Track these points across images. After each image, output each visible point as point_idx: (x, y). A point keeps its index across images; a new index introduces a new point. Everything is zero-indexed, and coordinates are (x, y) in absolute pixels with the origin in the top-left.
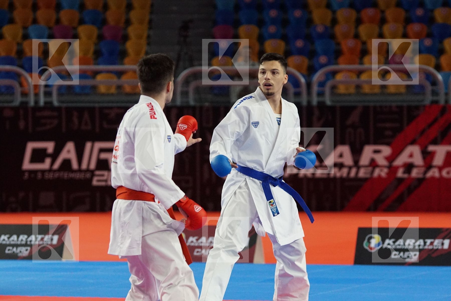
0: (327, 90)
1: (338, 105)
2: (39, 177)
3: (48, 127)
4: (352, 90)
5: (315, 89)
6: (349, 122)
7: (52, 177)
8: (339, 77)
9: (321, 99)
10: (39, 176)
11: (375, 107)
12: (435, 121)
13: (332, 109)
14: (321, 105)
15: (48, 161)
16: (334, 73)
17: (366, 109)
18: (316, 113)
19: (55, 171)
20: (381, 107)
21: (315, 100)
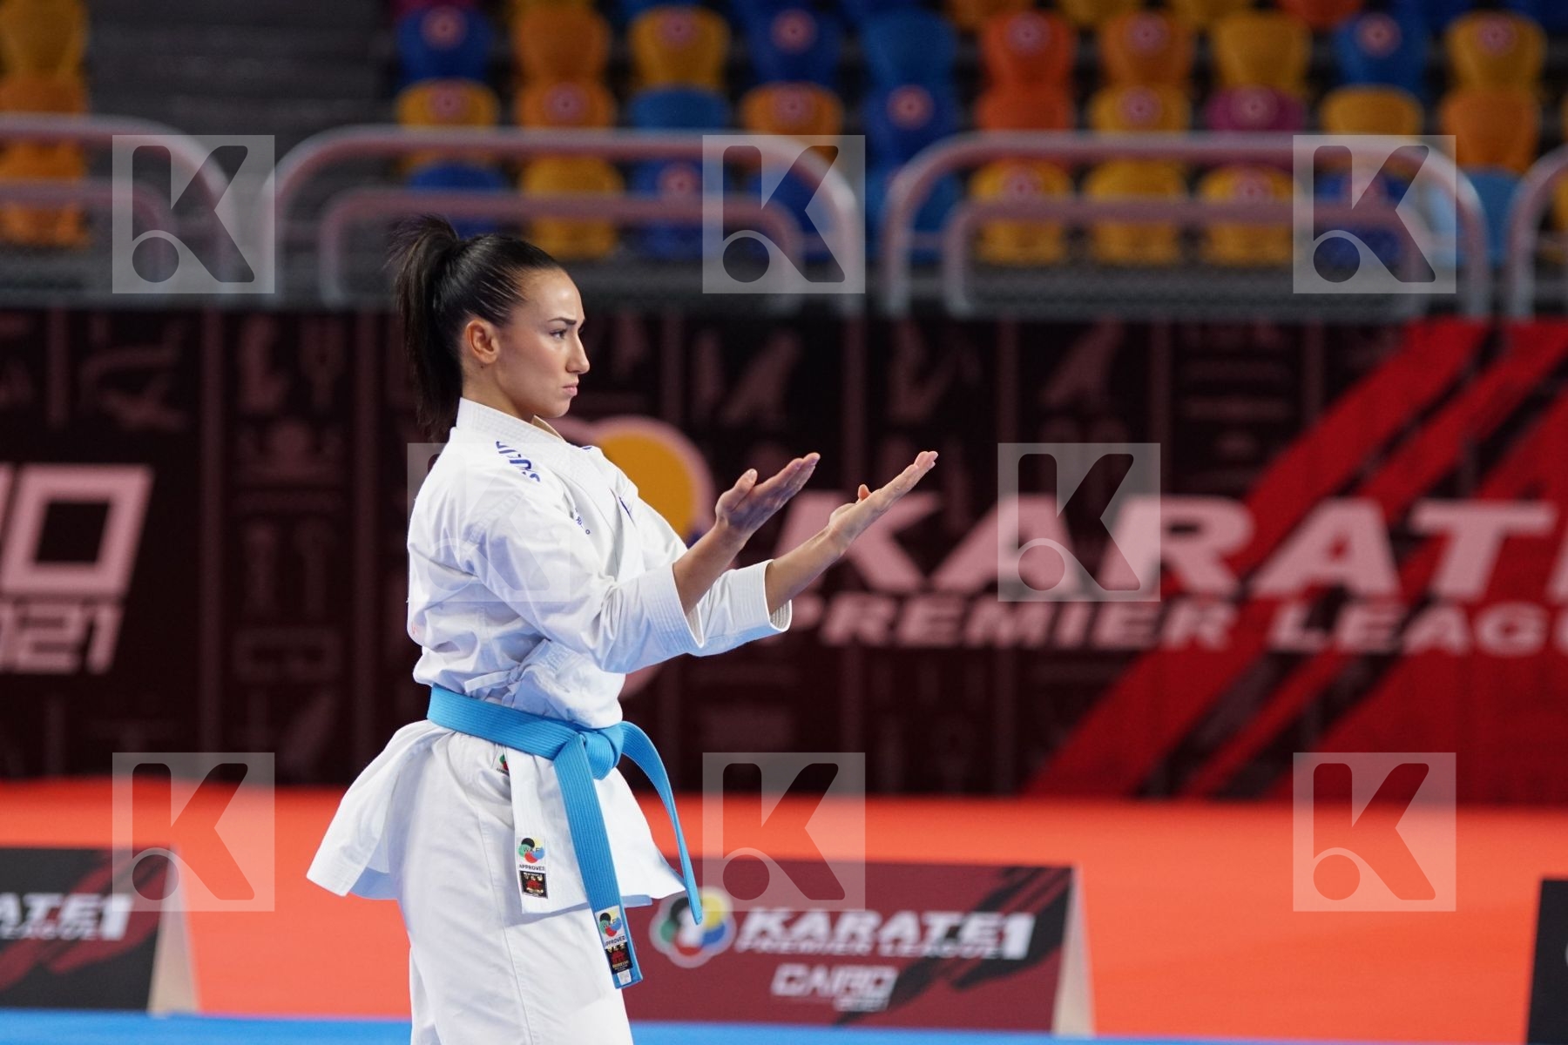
0: (953, 244)
1: (1009, 313)
4: (1048, 248)
5: (900, 239)
6: (1058, 392)
8: (991, 188)
9: (927, 286)
11: (1176, 329)
12: (1451, 392)
13: (981, 332)
14: (928, 315)
16: (965, 174)
17: (1136, 336)
18: (910, 349)
20: (1204, 327)
21: (898, 293)
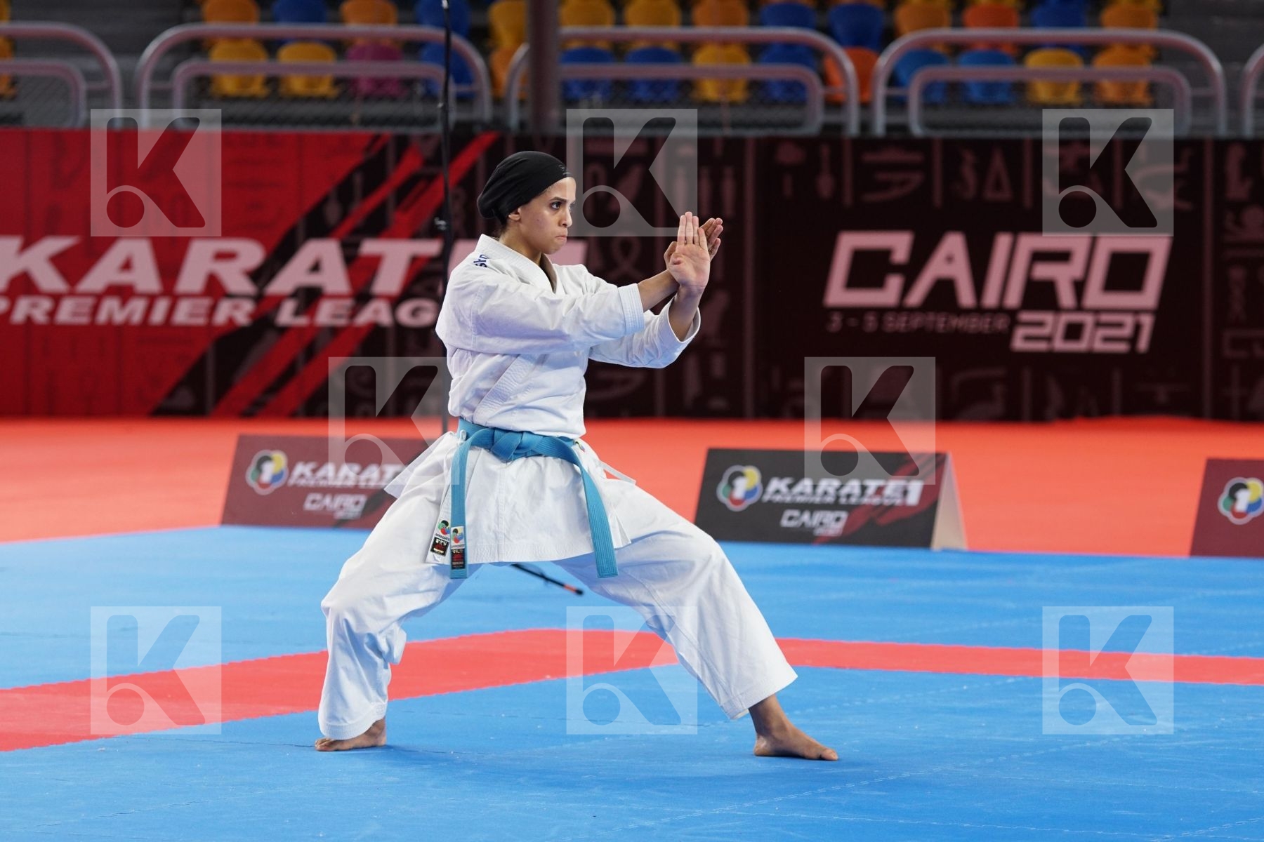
2: (870, 325)
3: (895, 193)
7: (903, 325)
10: (871, 322)
15: (894, 283)
19: (912, 310)
